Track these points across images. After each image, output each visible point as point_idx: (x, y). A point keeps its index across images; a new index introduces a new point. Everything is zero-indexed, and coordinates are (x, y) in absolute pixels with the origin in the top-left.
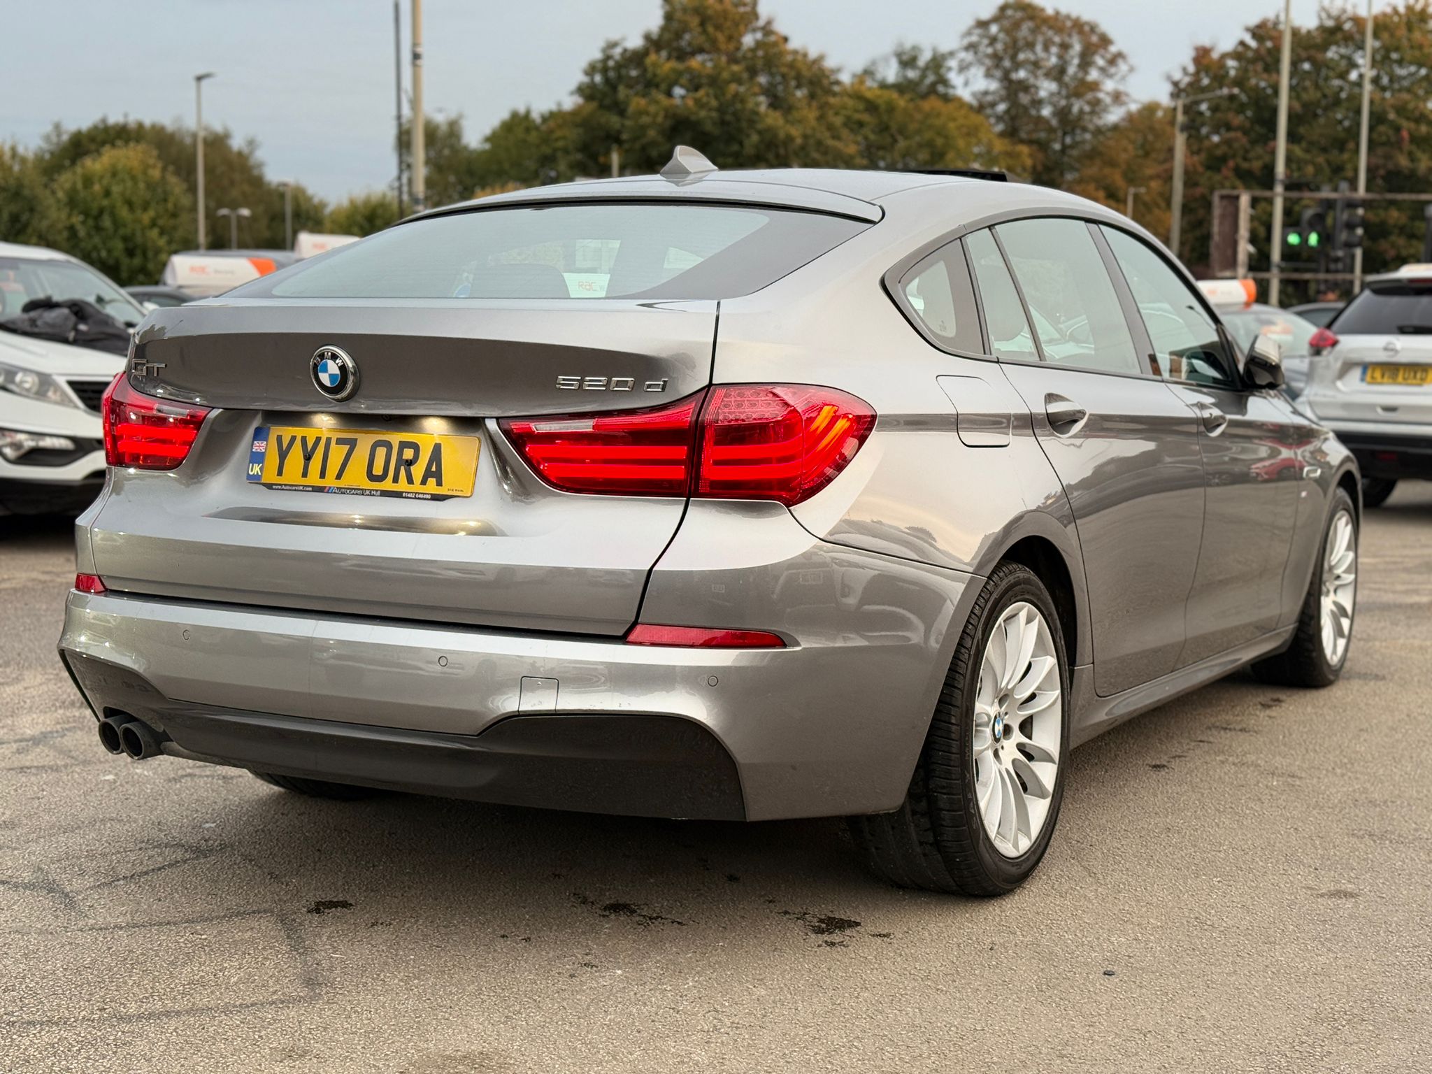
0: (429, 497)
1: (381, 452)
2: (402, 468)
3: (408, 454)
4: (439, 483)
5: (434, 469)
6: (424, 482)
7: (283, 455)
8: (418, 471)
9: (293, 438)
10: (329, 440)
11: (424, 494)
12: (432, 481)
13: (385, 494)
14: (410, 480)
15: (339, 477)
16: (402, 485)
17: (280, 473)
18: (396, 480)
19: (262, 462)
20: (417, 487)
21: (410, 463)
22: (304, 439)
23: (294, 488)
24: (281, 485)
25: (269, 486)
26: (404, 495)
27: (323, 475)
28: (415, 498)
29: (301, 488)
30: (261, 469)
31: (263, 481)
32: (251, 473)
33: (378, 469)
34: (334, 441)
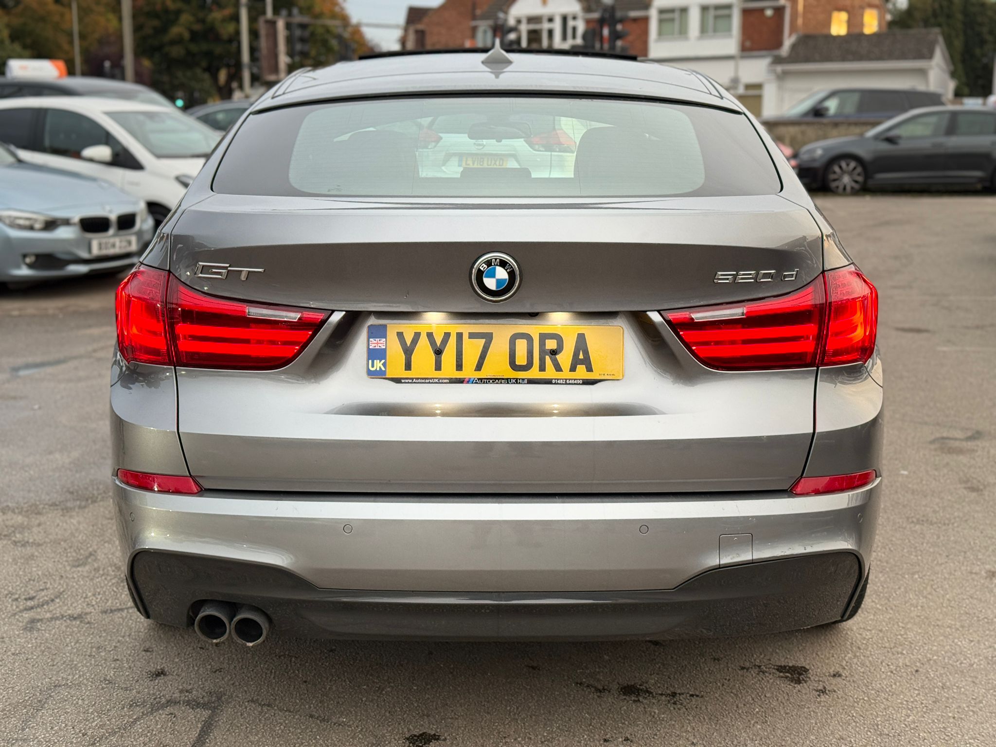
0: (581, 382)
1: (521, 344)
2: (547, 357)
3: (551, 344)
4: (589, 369)
5: (581, 357)
6: (573, 369)
7: (408, 352)
8: (565, 358)
9: (417, 335)
10: (460, 336)
11: (575, 380)
12: (581, 368)
13: (531, 381)
14: (558, 368)
15: (479, 367)
16: (550, 372)
17: (408, 367)
18: (542, 368)
19: (385, 358)
20: (566, 374)
21: (554, 353)
22: (430, 335)
23: (427, 381)
24: (412, 379)
25: (398, 381)
26: (553, 381)
27: (459, 367)
28: (566, 384)
29: (437, 381)
30: (384, 365)
31: (387, 376)
32: (372, 369)
33: (521, 360)
34: (465, 337)
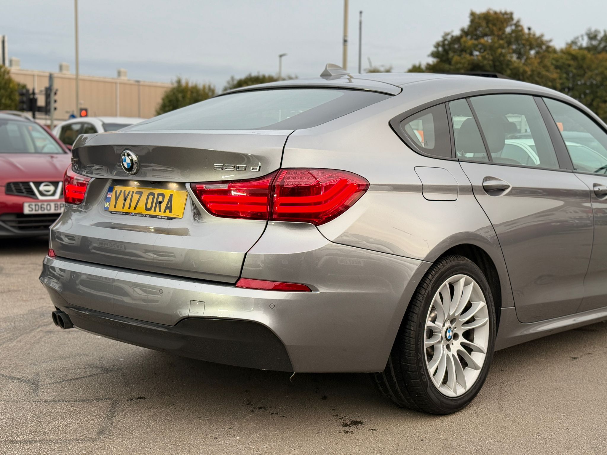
0: (166, 218)
1: (151, 197)
2: (158, 205)
3: (160, 199)
4: (170, 212)
5: (169, 205)
6: (165, 212)
7: (117, 199)
8: (163, 206)
9: (121, 191)
10: (133, 192)
11: (164, 216)
12: (168, 211)
13: (151, 216)
14: (160, 211)
15: (135, 209)
16: (157, 213)
17: (115, 207)
18: (155, 210)
19: (110, 202)
20: (162, 214)
21: (160, 203)
22: (125, 191)
23: (119, 213)
24: (115, 212)
25: (111, 212)
26: (157, 217)
27: (129, 208)
28: (161, 218)
29: (122, 213)
30: (109, 204)
31: (109, 210)
32: (106, 206)
33: (149, 206)
34: (135, 193)
